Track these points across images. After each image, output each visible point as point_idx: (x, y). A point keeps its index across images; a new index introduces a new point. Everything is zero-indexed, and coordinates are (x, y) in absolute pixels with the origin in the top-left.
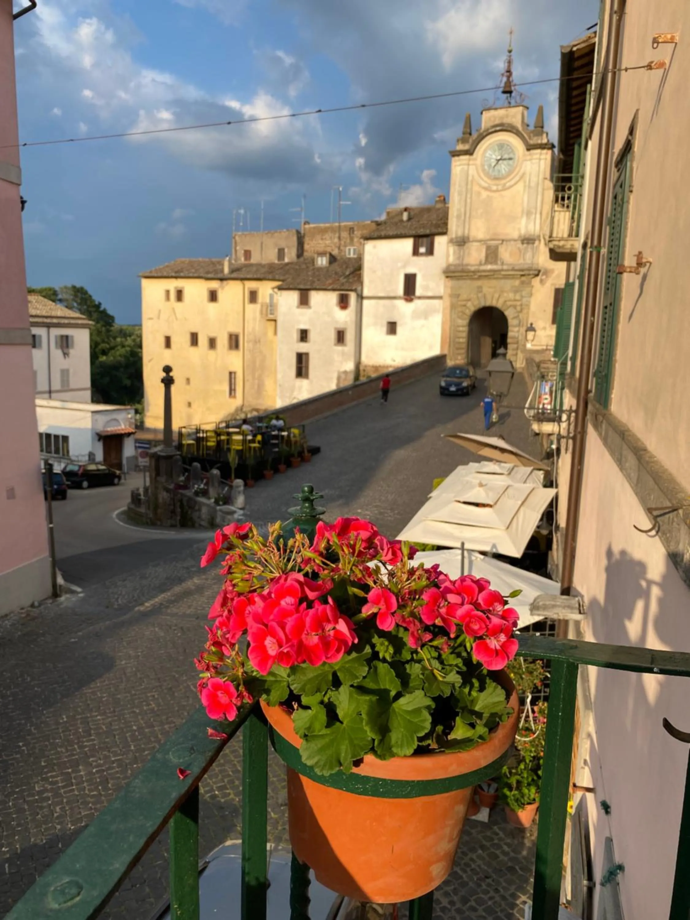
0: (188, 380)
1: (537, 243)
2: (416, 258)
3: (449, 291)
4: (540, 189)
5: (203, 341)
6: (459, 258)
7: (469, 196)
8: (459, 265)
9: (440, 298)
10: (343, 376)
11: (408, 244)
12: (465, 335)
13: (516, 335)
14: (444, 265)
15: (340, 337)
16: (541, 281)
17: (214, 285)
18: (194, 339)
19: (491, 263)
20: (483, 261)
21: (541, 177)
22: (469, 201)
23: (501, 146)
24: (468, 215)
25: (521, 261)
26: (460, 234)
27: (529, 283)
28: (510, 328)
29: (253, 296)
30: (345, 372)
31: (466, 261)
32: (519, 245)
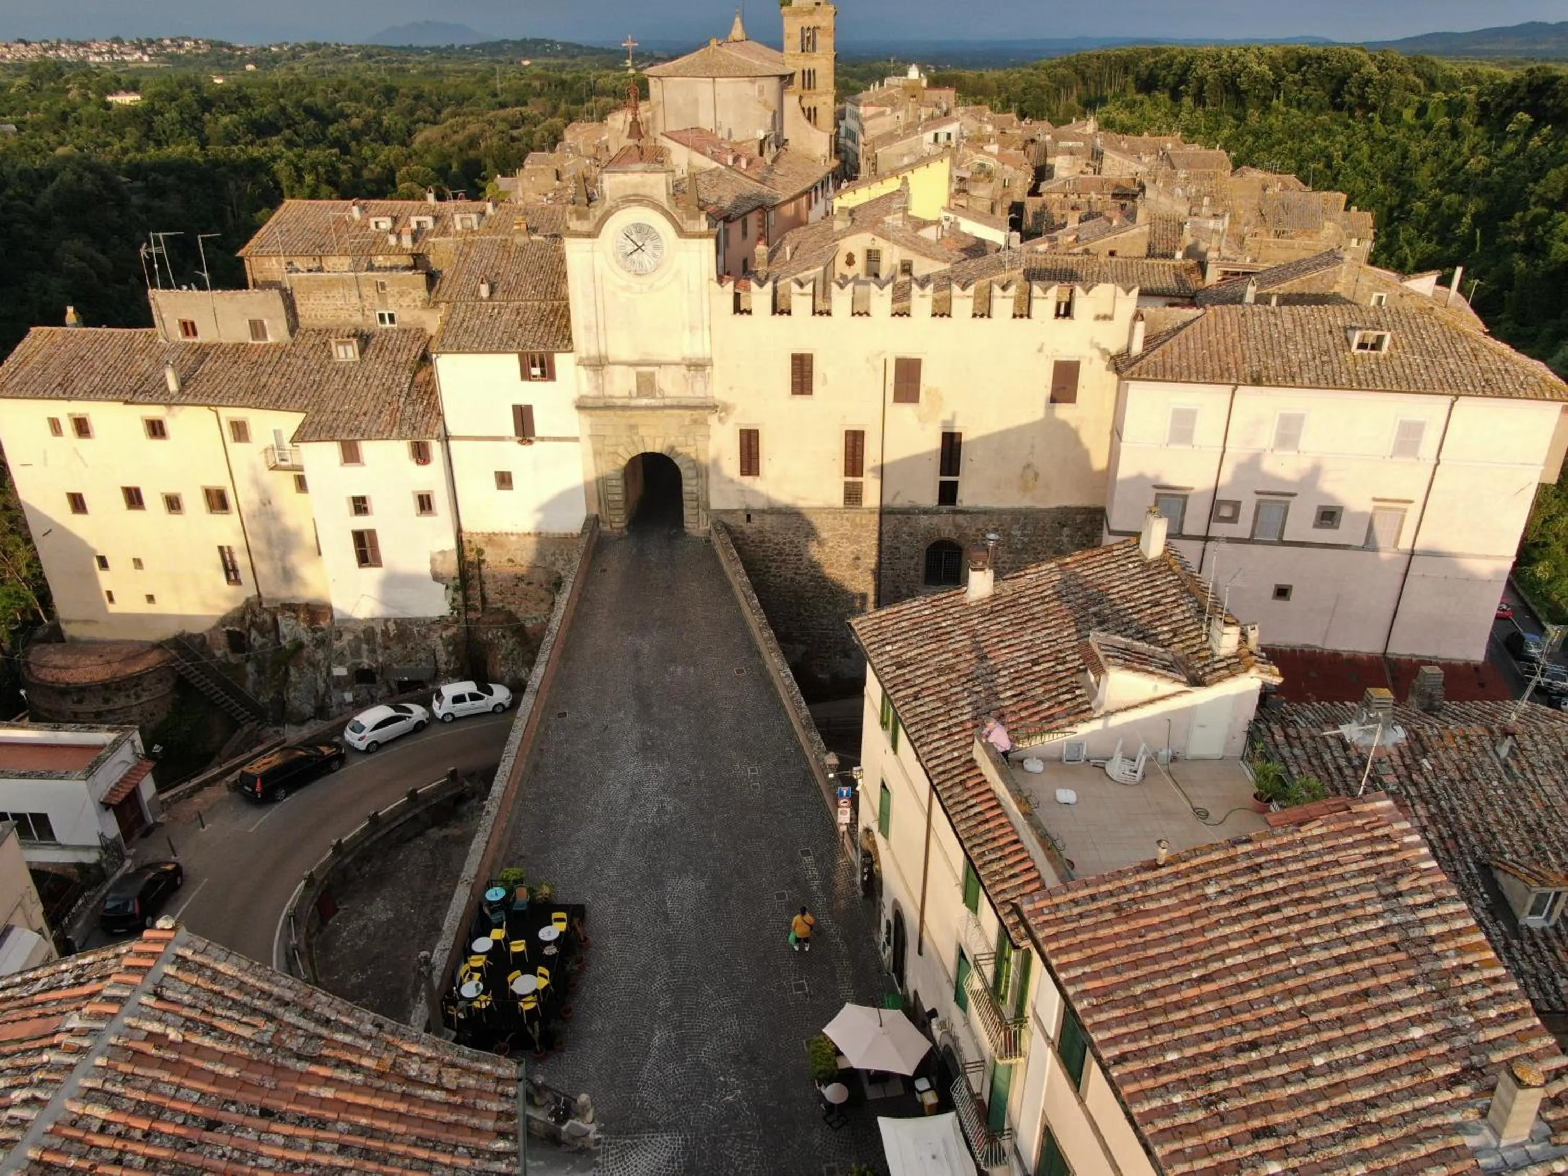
0: (138, 563)
1: (708, 369)
2: (527, 384)
3: (588, 431)
4: (705, 296)
5: (153, 499)
6: (597, 388)
7: (599, 298)
8: (598, 398)
9: (576, 439)
10: (439, 558)
11: (512, 362)
12: (620, 490)
13: (695, 489)
14: (575, 396)
15: (425, 503)
16: (720, 419)
17: (155, 412)
18: (134, 498)
19: (646, 396)
20: (634, 394)
21: (706, 277)
22: (600, 305)
23: (640, 228)
24: (601, 327)
25: (690, 394)
26: (593, 352)
27: (704, 423)
28: (684, 482)
29: (240, 431)
30: (443, 552)
31: (609, 391)
32: (683, 370)
